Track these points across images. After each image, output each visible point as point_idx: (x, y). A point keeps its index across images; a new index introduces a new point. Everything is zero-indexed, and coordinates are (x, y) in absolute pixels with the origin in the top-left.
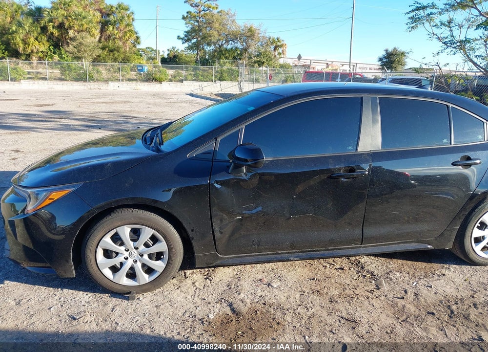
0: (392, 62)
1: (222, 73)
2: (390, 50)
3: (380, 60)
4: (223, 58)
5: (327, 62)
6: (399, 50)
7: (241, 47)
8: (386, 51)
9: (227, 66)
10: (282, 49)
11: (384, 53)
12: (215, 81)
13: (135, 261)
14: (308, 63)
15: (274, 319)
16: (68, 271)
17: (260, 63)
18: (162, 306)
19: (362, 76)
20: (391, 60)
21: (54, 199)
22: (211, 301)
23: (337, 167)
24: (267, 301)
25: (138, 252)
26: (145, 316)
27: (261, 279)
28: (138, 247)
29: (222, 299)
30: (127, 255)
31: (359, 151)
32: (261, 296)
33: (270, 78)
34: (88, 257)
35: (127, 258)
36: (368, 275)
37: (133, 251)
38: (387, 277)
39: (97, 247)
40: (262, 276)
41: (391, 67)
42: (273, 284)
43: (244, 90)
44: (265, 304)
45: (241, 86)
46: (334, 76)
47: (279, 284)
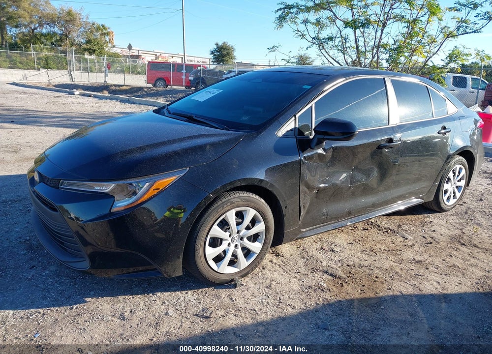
0: (223, 56)
1: (46, 61)
2: (220, 44)
3: (212, 53)
4: (39, 43)
5: (156, 53)
6: (228, 44)
7: (59, 32)
8: (217, 45)
9: (45, 53)
10: (109, 37)
11: (215, 47)
12: (39, 69)
13: (236, 246)
14: (136, 53)
15: (369, 275)
16: (177, 269)
17: (90, 51)
18: (273, 286)
19: (206, 68)
20: (222, 54)
21: (159, 189)
22: (306, 273)
23: (383, 138)
24: (347, 263)
25: (239, 236)
26: (268, 297)
27: (322, 248)
28: (241, 231)
29: (313, 269)
30: (230, 241)
31: (390, 124)
32: (339, 261)
33: (109, 67)
34: (198, 249)
35: (229, 245)
36: (388, 231)
37: (235, 235)
38: (402, 229)
39: (207, 236)
40: (319, 245)
41: (223, 61)
42: (335, 249)
43: (76, 80)
44: (348, 266)
45: (71, 75)
46: (178, 67)
47: (339, 249)
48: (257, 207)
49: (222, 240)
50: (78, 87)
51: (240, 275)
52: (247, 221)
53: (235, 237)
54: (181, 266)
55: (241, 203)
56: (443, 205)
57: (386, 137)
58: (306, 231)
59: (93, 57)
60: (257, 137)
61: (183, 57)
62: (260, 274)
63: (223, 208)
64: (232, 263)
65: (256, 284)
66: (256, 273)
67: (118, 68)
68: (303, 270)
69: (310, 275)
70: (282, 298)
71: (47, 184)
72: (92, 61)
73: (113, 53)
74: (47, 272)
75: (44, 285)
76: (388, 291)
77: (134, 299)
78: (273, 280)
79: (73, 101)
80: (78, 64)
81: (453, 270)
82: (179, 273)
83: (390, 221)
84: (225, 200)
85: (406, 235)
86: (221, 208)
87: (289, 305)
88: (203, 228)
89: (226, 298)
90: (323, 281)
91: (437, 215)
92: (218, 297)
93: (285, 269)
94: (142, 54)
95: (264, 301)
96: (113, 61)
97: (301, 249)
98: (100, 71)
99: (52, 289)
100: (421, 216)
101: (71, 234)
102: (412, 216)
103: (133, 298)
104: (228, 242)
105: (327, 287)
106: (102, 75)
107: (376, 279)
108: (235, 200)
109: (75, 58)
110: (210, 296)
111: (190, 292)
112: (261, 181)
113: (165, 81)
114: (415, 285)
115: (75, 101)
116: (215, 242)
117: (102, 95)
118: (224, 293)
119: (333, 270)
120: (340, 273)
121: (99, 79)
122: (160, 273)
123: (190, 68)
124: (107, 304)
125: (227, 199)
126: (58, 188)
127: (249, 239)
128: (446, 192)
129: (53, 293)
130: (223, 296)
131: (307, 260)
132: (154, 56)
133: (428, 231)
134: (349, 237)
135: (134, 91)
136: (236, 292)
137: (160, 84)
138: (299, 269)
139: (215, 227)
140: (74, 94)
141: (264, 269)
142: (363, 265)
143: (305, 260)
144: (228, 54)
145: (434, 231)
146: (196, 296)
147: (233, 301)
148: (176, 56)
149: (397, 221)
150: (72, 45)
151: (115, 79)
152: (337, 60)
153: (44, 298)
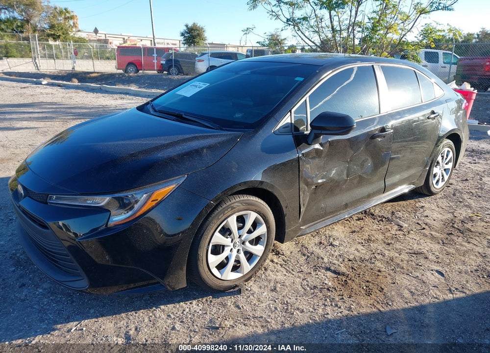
0: (194, 37)
2: (190, 25)
5: (123, 37)
6: (198, 25)
7: (20, 18)
8: (187, 26)
10: (73, 21)
11: (185, 28)
13: (238, 251)
14: (103, 37)
15: (372, 269)
16: (181, 281)
17: (55, 37)
18: (278, 289)
19: (177, 51)
20: (192, 35)
21: (157, 200)
22: (309, 271)
23: (376, 128)
24: (348, 257)
25: (241, 240)
26: (275, 302)
27: (321, 243)
28: (243, 235)
29: (315, 266)
30: (232, 247)
31: (381, 113)
32: (340, 256)
33: (76, 54)
34: (201, 259)
35: (231, 250)
36: (382, 219)
37: (237, 240)
38: (396, 217)
39: (209, 245)
40: (317, 240)
41: (194, 42)
42: (334, 243)
43: (41, 68)
44: (350, 260)
45: (36, 63)
46: (149, 51)
47: (338, 242)
48: (258, 209)
49: (224, 246)
50: (44, 76)
51: (244, 279)
52: (248, 225)
53: (238, 243)
54: (185, 278)
55: (242, 207)
56: (433, 189)
57: (379, 127)
58: (306, 228)
59: (57, 43)
60: (253, 136)
61: (152, 39)
62: (263, 276)
63: (224, 215)
64: (235, 269)
65: (260, 287)
66: (259, 275)
67: (86, 54)
68: (305, 268)
69: (313, 273)
70: (289, 301)
71: (33, 199)
72: (57, 47)
73: (79, 38)
74: (41, 291)
75: (39, 305)
76: (392, 285)
77: (137, 315)
78: (277, 282)
79: (42, 91)
80: (42, 51)
81: (452, 258)
82: (183, 284)
83: (383, 208)
84: (225, 206)
85: (401, 223)
86: (222, 215)
87: (298, 309)
88: (204, 236)
89: (232, 306)
90: (327, 280)
91: (427, 198)
92: (224, 306)
93: (287, 268)
94: (109, 38)
95: (272, 306)
96: (80, 47)
97: (300, 245)
98: (66, 57)
99: (48, 310)
100: (412, 201)
101: (65, 252)
102: (404, 202)
103: (136, 313)
104: (230, 248)
105: (333, 286)
106: (70, 62)
107: (379, 274)
108: (236, 204)
109: (39, 44)
110: (216, 305)
111: (194, 302)
112: (261, 182)
113: (136, 66)
114: (418, 277)
115: (44, 91)
116: (218, 249)
117: (72, 84)
118: (229, 301)
119: (336, 266)
120: (343, 269)
121: (65, 66)
122: (163, 285)
123: (161, 51)
124: (109, 322)
125: (228, 204)
126: (47, 203)
127: (251, 242)
128: (435, 176)
129: (51, 314)
130: (229, 304)
131: (308, 257)
132: (122, 39)
133: (421, 217)
134: (346, 228)
135: (105, 78)
136: (241, 298)
137: (131, 70)
138: (302, 267)
139: (217, 234)
140: (41, 84)
141: (266, 269)
142: (364, 258)
143: (306, 257)
144: (198, 35)
145: (427, 216)
146: (201, 306)
147: (240, 309)
148: (144, 38)
149: (389, 208)
150: (35, 31)
151: (83, 66)
152: (312, 40)
153: (42, 320)
